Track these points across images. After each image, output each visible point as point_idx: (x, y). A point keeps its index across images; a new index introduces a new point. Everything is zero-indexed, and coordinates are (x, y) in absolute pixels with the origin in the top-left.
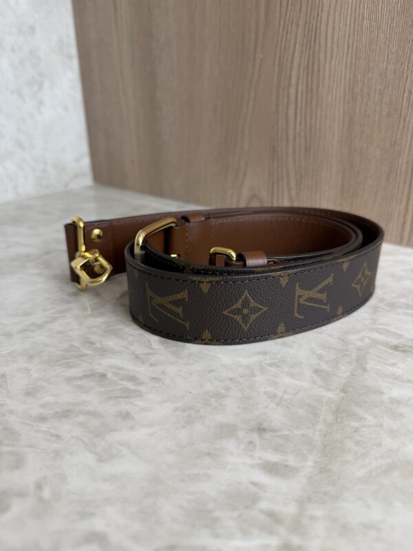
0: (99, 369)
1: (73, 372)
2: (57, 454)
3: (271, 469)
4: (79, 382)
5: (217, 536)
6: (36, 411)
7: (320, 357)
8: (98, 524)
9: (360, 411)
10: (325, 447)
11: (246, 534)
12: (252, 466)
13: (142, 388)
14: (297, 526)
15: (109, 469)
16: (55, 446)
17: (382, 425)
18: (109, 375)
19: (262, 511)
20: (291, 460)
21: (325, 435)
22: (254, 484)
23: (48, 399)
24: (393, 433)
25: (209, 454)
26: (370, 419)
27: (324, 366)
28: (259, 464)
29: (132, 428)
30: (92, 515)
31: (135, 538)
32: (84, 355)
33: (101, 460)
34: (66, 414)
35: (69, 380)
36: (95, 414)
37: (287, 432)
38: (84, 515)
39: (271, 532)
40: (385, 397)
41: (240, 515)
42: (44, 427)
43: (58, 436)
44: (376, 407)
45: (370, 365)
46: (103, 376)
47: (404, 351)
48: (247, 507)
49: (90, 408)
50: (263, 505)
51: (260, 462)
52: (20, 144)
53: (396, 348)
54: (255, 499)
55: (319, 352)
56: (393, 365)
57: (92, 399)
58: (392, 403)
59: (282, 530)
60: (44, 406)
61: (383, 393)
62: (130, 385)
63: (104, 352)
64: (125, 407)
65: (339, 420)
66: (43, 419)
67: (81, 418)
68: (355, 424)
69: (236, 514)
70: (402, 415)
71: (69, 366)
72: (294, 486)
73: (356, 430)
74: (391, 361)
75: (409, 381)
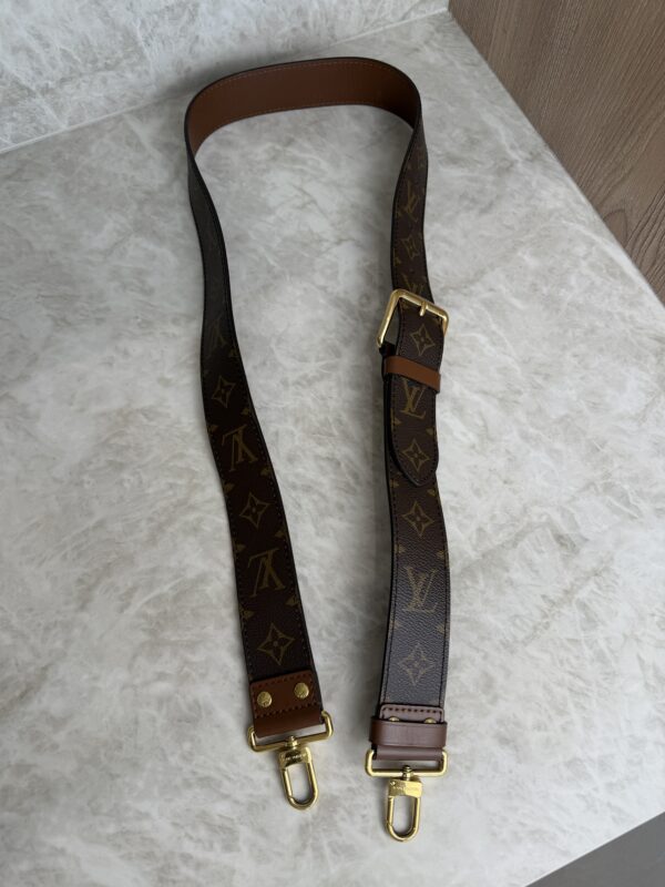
1: (321, 451)
4: (322, 463)
7: (493, 517)
9: (480, 576)
17: (485, 593)
23: (300, 470)
24: (486, 602)
26: (482, 585)
27: (489, 529)
33: (317, 534)
34: (308, 489)
36: (323, 496)
40: (506, 575)
43: (299, 505)
44: (494, 579)
45: (524, 544)
46: (338, 464)
47: (562, 544)
49: (323, 491)
53: (559, 538)
55: (497, 512)
56: (540, 552)
57: (326, 484)
58: (507, 582)
60: (297, 475)
61: (507, 570)
67: (316, 497)
68: (469, 583)
70: (504, 593)
71: (320, 443)
73: (467, 588)
74: (543, 548)
75: (537, 572)
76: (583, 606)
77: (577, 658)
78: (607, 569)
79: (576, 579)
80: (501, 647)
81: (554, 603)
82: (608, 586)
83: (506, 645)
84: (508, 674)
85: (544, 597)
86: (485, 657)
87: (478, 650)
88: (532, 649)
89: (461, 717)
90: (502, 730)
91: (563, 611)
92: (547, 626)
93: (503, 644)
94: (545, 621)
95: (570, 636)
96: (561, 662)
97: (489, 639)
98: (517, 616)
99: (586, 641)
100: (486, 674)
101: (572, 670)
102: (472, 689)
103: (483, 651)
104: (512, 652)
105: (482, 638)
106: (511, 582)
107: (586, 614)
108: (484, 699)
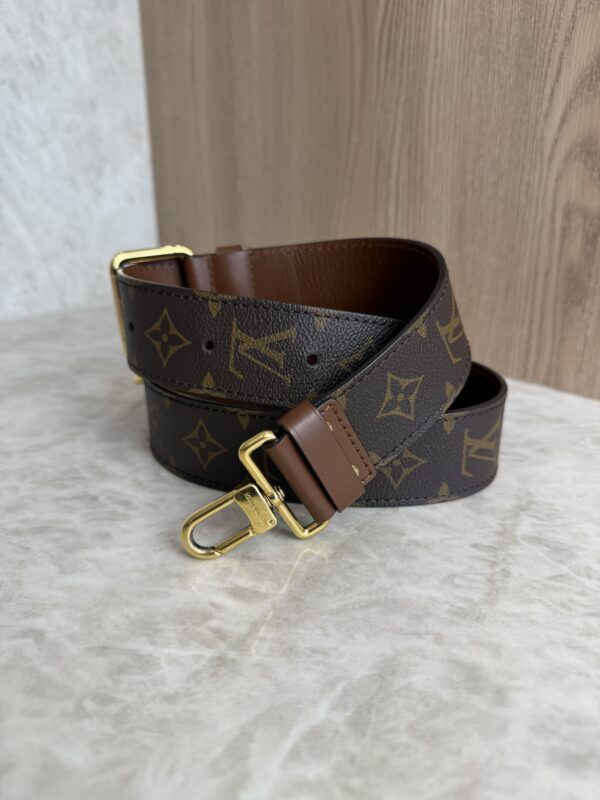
0: (93, 491)
1: (64, 493)
2: (21, 564)
3: (237, 593)
4: (67, 503)
5: (153, 643)
6: (12, 526)
8: (39, 623)
9: (366, 549)
10: (308, 579)
11: (183, 644)
12: (219, 590)
13: (132, 513)
14: (241, 644)
15: (69, 580)
16: (21, 557)
17: (385, 564)
18: (102, 498)
19: (210, 628)
20: (265, 587)
21: (314, 568)
22: (212, 604)
23: (29, 515)
24: (393, 573)
25: (177, 575)
26: (374, 557)
28: (227, 588)
29: (106, 547)
30: (38, 615)
31: (72, 637)
32: (82, 478)
34: (42, 530)
35: (57, 500)
36: (72, 532)
37: (272, 562)
38: (27, 615)
39: (209, 646)
40: (404, 539)
41: (186, 629)
42: (15, 540)
43: (27, 549)
44: (389, 547)
46: (95, 499)
48: (195, 624)
49: (70, 527)
50: (214, 623)
51: (229, 586)
52: (69, 243)
54: (208, 617)
57: (75, 520)
58: (409, 545)
59: (222, 646)
60: (22, 521)
61: (402, 534)
62: (120, 509)
63: (103, 475)
64: (107, 528)
65: (338, 555)
66: (17, 532)
67: (57, 535)
68: (352, 561)
69: (181, 628)
70: (414, 557)
71: (62, 487)
72: (254, 610)
73: (352, 567)
75: (444, 526)
76: (536, 540)
77: (583, 594)
78: (531, 502)
79: (503, 520)
80: (456, 619)
81: (495, 548)
82: (548, 515)
83: (461, 614)
84: (496, 651)
85: (475, 546)
86: (439, 639)
87: (419, 635)
88: (506, 605)
89: (458, 752)
90: (555, 742)
91: (512, 552)
92: (506, 573)
93: (455, 613)
94: (498, 569)
95: (549, 573)
96: (563, 605)
97: (429, 614)
98: (453, 576)
99: (576, 573)
100: (457, 664)
101: (589, 611)
102: (446, 695)
103: (428, 633)
104: (479, 619)
105: (418, 617)
106: (418, 545)
107: (547, 546)
108: (480, 702)
